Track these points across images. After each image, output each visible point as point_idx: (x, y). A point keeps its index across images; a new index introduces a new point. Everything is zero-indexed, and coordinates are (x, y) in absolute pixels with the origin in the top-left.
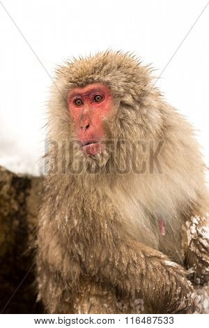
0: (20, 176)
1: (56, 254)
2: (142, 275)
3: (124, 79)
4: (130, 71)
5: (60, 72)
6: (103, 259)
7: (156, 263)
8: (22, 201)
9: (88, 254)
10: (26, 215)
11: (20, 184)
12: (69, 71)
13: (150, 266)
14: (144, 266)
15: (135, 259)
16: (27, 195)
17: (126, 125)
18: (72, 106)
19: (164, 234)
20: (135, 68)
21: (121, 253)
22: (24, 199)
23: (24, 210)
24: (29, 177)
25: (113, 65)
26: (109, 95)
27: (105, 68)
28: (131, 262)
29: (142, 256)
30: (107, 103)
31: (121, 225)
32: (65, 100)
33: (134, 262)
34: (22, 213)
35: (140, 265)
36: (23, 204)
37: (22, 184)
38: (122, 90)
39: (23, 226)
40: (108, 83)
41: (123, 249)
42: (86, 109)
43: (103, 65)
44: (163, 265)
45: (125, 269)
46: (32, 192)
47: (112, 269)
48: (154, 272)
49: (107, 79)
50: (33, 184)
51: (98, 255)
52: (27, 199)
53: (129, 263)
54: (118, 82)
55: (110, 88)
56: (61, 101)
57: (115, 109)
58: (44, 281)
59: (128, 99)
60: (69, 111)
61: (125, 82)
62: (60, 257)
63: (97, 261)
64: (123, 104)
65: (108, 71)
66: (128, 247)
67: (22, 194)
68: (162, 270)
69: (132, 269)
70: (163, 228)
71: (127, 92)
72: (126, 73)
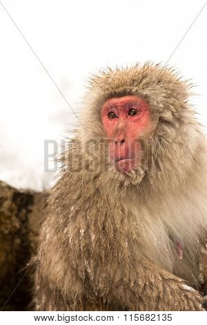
0: (21, 192)
1: (58, 270)
2: (159, 297)
3: (164, 95)
4: (171, 86)
5: (95, 81)
6: (117, 279)
7: (174, 286)
8: (24, 218)
9: (98, 273)
10: (28, 233)
11: (22, 200)
12: (106, 82)
13: (168, 289)
14: (161, 289)
15: (153, 280)
16: (29, 212)
17: (166, 142)
18: (105, 119)
19: (181, 258)
20: (175, 84)
21: (137, 273)
22: (26, 216)
23: (26, 228)
24: (32, 193)
25: (154, 79)
26: (146, 110)
27: (144, 81)
28: (147, 283)
29: (160, 278)
30: (144, 118)
31: (141, 246)
32: (99, 112)
33: (151, 284)
34: (24, 230)
35: (158, 288)
36: (24, 222)
37: (24, 200)
38: (161, 105)
39: (25, 244)
40: (146, 97)
41: (140, 270)
42: (121, 123)
43: (142, 78)
44: (181, 289)
45: (141, 290)
46: (34, 208)
47: (125, 290)
48: (172, 295)
49: (146, 92)
50: (36, 200)
51: (112, 275)
52: (29, 215)
53: (145, 285)
54: (158, 97)
55: (148, 102)
56: (95, 113)
57: (153, 125)
58: (43, 301)
59: (168, 115)
60: (102, 124)
61: (165, 97)
62: (62, 273)
63: (110, 281)
64: (162, 121)
65: (148, 84)
66: (145, 268)
67: (24, 211)
68: (180, 294)
69: (148, 291)
70: (181, 252)
71: (167, 108)
72: (166, 89)
